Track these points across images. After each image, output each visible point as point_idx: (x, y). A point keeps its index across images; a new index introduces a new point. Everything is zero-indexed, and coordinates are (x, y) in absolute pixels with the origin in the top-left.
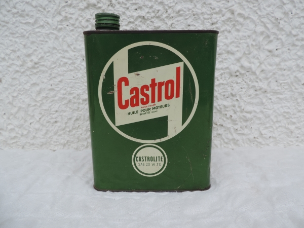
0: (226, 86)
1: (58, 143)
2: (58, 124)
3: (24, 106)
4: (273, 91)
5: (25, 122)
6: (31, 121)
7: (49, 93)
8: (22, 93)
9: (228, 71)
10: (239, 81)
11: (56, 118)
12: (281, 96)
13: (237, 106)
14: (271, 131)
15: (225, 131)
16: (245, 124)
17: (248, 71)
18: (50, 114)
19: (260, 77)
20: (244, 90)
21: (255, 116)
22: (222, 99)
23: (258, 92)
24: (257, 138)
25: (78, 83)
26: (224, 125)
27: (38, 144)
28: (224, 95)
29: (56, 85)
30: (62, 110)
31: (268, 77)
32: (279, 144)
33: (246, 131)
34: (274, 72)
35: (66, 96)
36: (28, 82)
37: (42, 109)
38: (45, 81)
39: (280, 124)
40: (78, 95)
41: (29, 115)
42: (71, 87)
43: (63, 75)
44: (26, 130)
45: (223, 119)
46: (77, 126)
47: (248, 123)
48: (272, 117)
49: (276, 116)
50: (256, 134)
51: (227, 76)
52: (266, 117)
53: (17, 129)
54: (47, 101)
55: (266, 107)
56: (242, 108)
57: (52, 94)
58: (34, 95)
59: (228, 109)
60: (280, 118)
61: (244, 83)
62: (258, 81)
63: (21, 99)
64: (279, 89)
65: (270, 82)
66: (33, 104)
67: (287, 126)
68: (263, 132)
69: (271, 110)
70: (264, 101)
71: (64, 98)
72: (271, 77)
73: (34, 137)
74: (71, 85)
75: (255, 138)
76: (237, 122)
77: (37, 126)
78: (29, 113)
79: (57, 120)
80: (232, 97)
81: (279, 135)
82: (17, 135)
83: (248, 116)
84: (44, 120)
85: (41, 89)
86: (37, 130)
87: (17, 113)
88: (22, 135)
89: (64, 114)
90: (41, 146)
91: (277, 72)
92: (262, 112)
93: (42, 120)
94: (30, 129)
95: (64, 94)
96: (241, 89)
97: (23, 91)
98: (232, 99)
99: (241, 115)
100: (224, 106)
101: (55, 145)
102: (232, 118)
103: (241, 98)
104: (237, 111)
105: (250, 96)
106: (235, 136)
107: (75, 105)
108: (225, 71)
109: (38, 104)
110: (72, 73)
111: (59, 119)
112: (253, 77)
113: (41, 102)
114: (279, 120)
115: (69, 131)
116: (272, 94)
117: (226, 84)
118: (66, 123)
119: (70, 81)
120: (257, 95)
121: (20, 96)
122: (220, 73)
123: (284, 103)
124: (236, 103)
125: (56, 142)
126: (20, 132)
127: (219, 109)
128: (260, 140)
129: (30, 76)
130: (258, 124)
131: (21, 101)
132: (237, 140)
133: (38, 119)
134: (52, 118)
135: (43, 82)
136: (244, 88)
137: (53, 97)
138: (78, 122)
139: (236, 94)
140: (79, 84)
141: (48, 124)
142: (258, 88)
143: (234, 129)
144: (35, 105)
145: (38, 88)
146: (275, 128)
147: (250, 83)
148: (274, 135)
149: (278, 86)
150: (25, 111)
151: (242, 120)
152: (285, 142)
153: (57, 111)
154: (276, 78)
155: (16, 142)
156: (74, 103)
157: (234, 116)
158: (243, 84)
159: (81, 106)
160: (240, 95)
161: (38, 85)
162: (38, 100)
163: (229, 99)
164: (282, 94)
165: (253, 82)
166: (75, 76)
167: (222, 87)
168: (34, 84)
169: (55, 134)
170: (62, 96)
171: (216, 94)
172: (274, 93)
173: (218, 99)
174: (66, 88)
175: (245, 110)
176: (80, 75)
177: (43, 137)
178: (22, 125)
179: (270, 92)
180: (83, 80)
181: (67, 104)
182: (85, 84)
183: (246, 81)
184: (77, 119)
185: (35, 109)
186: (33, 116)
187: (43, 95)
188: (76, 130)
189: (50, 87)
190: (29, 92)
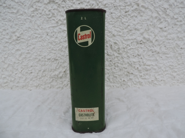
0: (135, 50)
1: (33, 86)
2: (33, 74)
3: (11, 63)
4: (163, 52)
5: (12, 73)
6: (16, 72)
7: (27, 55)
8: (10, 55)
9: (136, 40)
10: (142, 47)
11: (31, 70)
12: (168, 56)
13: (141, 62)
14: (162, 77)
15: (134, 77)
16: (146, 72)
17: (148, 41)
18: (28, 68)
19: (155, 44)
21: (152, 68)
22: (132, 58)
23: (154, 53)
25: (45, 49)
26: (134, 73)
27: (21, 87)
28: (134, 55)
29: (31, 50)
30: (35, 66)
31: (160, 44)
32: (167, 85)
33: (147, 77)
34: (164, 41)
36: (14, 49)
37: (23, 65)
38: (24, 48)
39: (167, 73)
40: (44, 56)
41: (15, 69)
42: (40, 52)
43: (35, 44)
44: (13, 78)
45: (133, 70)
46: (44, 75)
47: (148, 72)
48: (163, 68)
49: (165, 68)
50: (153, 79)
51: (135, 43)
52: (159, 68)
53: (7, 77)
54: (26, 60)
55: (159, 62)
56: (145, 63)
57: (29, 56)
58: (17, 57)
59: (136, 64)
60: (168, 69)
62: (154, 46)
63: (10, 59)
64: (166, 52)
65: (161, 47)
66: (17, 62)
67: (171, 73)
68: (157, 77)
69: (162, 64)
70: (158, 58)
72: (162, 44)
73: (18, 82)
74: (40, 50)
75: (152, 81)
76: (141, 72)
77: (20, 75)
78: (15, 67)
79: (32, 72)
80: (138, 57)
81: (167, 79)
82: (8, 81)
83: (148, 67)
84: (24, 71)
85: (22, 53)
86: (20, 78)
87: (7, 68)
89: (36, 68)
90: (23, 87)
91: (165, 41)
92: (156, 65)
94: (16, 77)
96: (144, 52)
97: (11, 54)
99: (144, 67)
100: (134, 62)
101: (31, 87)
103: (143, 57)
104: (142, 65)
105: (149, 56)
106: (140, 80)
107: (43, 62)
108: (134, 41)
109: (20, 62)
110: (41, 43)
112: (151, 44)
113: (22, 61)
115: (40, 78)
116: (162, 54)
117: (135, 49)
118: (38, 73)
119: (40, 48)
121: (9, 57)
122: (131, 42)
123: (170, 60)
124: (141, 60)
126: (9, 79)
127: (130, 64)
128: (155, 82)
129: (15, 45)
131: (10, 60)
132: (142, 83)
133: (20, 71)
134: (29, 71)
135: (23, 49)
136: (146, 51)
137: (29, 58)
139: (140, 55)
141: (26, 74)
142: (154, 51)
143: (140, 75)
144: (18, 63)
145: (20, 52)
146: (164, 75)
148: (164, 79)
149: (166, 49)
150: (12, 67)
151: (144, 70)
152: (170, 83)
153: (32, 66)
154: (164, 44)
155: (7, 85)
156: (42, 61)
157: (140, 68)
158: (145, 49)
159: (47, 63)
160: (143, 55)
161: (20, 50)
162: (20, 59)
163: (136, 58)
164: (168, 54)
165: (151, 47)
167: (132, 50)
168: (18, 50)
169: (31, 80)
170: (35, 57)
171: (129, 54)
172: (163, 53)
173: (129, 58)
174: (37, 52)
175: (146, 64)
176: (45, 44)
177: (24, 82)
178: (11, 75)
179: (161, 53)
180: (47, 47)
181: (38, 62)
182: (49, 49)
183: (147, 46)
184: (44, 71)
185: (18, 65)
186: (17, 69)
187: (23, 56)
188: (44, 78)
189: (27, 52)
190: (15, 54)
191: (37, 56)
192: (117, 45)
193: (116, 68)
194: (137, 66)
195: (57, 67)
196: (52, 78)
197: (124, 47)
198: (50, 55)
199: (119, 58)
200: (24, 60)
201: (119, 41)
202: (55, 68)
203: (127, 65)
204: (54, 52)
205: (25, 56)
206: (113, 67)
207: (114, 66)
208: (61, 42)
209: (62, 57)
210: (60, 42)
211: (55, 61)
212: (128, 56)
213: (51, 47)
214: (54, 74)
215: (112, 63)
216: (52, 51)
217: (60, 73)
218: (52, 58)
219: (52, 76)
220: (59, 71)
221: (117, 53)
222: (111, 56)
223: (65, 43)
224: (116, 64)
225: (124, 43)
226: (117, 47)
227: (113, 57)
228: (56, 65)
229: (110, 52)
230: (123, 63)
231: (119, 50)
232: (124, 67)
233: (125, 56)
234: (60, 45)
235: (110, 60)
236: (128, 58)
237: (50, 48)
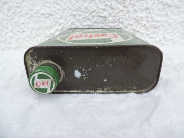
0: (143, 2)
2: (25, 33)
4: (176, 6)
5: (2, 32)
6: (6, 31)
7: (16, 10)
11: (23, 28)
12: (180, 10)
13: (149, 17)
14: (171, 36)
15: (140, 35)
16: (154, 30)
18: (19, 25)
20: (155, 5)
21: (161, 25)
22: (139, 12)
23: (165, 7)
24: (162, 41)
26: (140, 31)
27: (13, 48)
28: (141, 9)
29: (21, 3)
30: (27, 23)
32: (175, 45)
33: (154, 35)
35: (28, 12)
37: (13, 22)
39: (177, 30)
40: (37, 11)
41: (4, 27)
42: (32, 5)
44: (4, 38)
45: (139, 27)
46: (39, 34)
47: (156, 30)
48: (173, 25)
49: (175, 25)
52: (169, 25)
54: (15, 16)
55: (169, 18)
56: (153, 18)
57: (19, 10)
58: (5, 11)
59: (143, 19)
60: (178, 26)
64: (179, 5)
66: (6, 18)
67: (182, 31)
68: (166, 36)
69: (172, 20)
70: (169, 13)
71: (27, 13)
73: (10, 43)
74: (31, 3)
75: (160, 40)
76: (149, 29)
77: (11, 35)
78: (4, 25)
79: (24, 30)
80: (146, 11)
81: (176, 38)
83: (157, 24)
84: (15, 30)
85: (10, 7)
86: (11, 37)
88: (2, 42)
89: (29, 25)
90: (16, 49)
92: (166, 21)
94: (7, 37)
95: (27, 10)
96: (153, 5)
98: (146, 12)
99: (152, 23)
100: (141, 17)
102: (146, 26)
103: (153, 11)
104: (150, 21)
105: (159, 9)
106: (147, 39)
107: (36, 18)
109: (10, 18)
111: (26, 29)
113: (11, 17)
115: (34, 38)
116: (174, 8)
118: (31, 32)
120: (164, 9)
123: (182, 15)
124: (149, 15)
125: (26, 46)
127: (137, 19)
128: (163, 42)
130: (163, 30)
133: (11, 29)
134: (21, 29)
135: (11, 1)
136: (156, 3)
137: (19, 13)
138: (39, 31)
139: (149, 8)
140: (37, 2)
141: (18, 33)
142: (165, 3)
143: (146, 34)
144: (7, 19)
145: (8, 6)
146: (174, 33)
148: (173, 38)
149: (179, 2)
150: (1, 24)
151: (152, 28)
152: (179, 43)
153: (23, 23)
156: (35, 17)
157: (147, 25)
159: (40, 19)
160: (152, 9)
161: (8, 3)
162: (9, 14)
163: (144, 12)
164: (181, 8)
167: (140, 2)
168: (5, 3)
169: (24, 40)
170: (26, 12)
171: (136, 8)
172: (176, 7)
173: (136, 12)
174: (28, 5)
175: (155, 20)
177: (16, 42)
178: (1, 34)
179: (173, 6)
181: (30, 18)
182: (42, 2)
184: (38, 29)
185: (8, 22)
186: (7, 28)
187: (12, 11)
188: (38, 37)
189: (16, 5)
190: (2, 9)
194: (144, 23)
195: (53, 24)
196: (48, 37)
198: (44, 10)
199: (124, 12)
200: (14, 16)
202: (50, 25)
203: (133, 21)
204: (48, 5)
205: (15, 11)
206: (116, 23)
207: (118, 22)
209: (58, 12)
211: (50, 17)
212: (134, 10)
214: (49, 32)
215: (116, 19)
216: (45, 4)
217: (56, 30)
218: (46, 13)
219: (47, 35)
220: (55, 28)
221: (122, 6)
222: (116, 9)
224: (120, 20)
227: (117, 11)
228: (52, 21)
229: (114, 4)
230: (129, 18)
231: (125, 2)
232: (129, 24)
233: (132, 10)
235: (114, 15)
236: (134, 12)
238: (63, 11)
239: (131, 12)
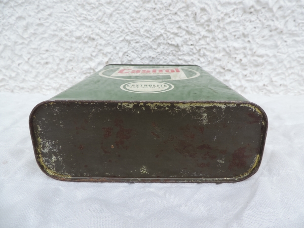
0: (238, 25)
1: (50, 87)
2: (49, 66)
3: (9, 44)
4: (290, 32)
5: (12, 63)
6: (20, 62)
7: (37, 29)
8: (6, 28)
9: (241, 6)
10: (253, 19)
11: (46, 58)
12: (297, 39)
13: (248, 49)
14: (282, 79)
15: (233, 77)
16: (255, 69)
17: (264, 8)
18: (40, 54)
19: (277, 15)
20: (257, 30)
21: (267, 61)
22: (232, 40)
23: (273, 33)
24: (267, 86)
25: (71, 17)
26: (233, 70)
27: (29, 89)
28: (235, 36)
29: (45, 19)
30: (54, 50)
31: (286, 14)
32: (289, 93)
33: (256, 77)
34: (293, 9)
35: (56, 33)
36: (12, 15)
37: (31, 48)
38: (32, 14)
39: (293, 71)
40: (70, 32)
41: (17, 55)
42: (63, 22)
43: (52, 7)
44: (14, 71)
45: (231, 63)
46: (70, 68)
47: (259, 69)
48: (285, 62)
49: (289, 62)
50: (266, 81)
51: (240, 12)
52: (279, 62)
53: (4, 71)
54: (35, 38)
55: (280, 51)
56: (254, 51)
57: (41, 30)
58: (20, 31)
59: (237, 52)
60: (294, 64)
61: (258, 21)
62: (274, 19)
63: (6, 35)
64: (296, 31)
65: (287, 21)
66: (20, 41)
67: (300, 73)
68: (274, 79)
69: (284, 54)
70: (279, 43)
71: (54, 35)
72: (289, 15)
73: (24, 80)
74: (62, 20)
75: (264, 85)
76: (246, 67)
77: (26, 67)
78: (16, 52)
79: (48, 61)
80: (243, 38)
81: (291, 83)
82: (5, 77)
83: (260, 60)
84: (34, 60)
85: (28, 24)
86: (26, 72)
87: (2, 51)
88: (11, 78)
89: (56, 54)
90: (32, 90)
91: (296, 10)
93: (31, 60)
94: (19, 71)
95: (54, 31)
96: (254, 29)
97: (7, 26)
98: (243, 40)
100: (234, 48)
101: (47, 90)
102: (242, 62)
103: (253, 39)
104: (248, 55)
105: (263, 37)
106: (244, 83)
107: (67, 43)
108: (238, 7)
109: (26, 42)
110: (63, 5)
111: (50, 60)
112: (269, 15)
113: (29, 40)
114: (292, 66)
115: (63, 74)
116: (288, 35)
117: (239, 22)
118: (58, 64)
119: (61, 14)
120: (271, 36)
121: (4, 31)
122: (233, 9)
123: (300, 47)
124: (247, 45)
125: (48, 86)
126: (7, 74)
127: (228, 51)
128: (270, 88)
129: (15, 8)
130: (270, 70)
131: (6, 38)
132: (245, 88)
133: (26, 59)
134: (42, 59)
135: (30, 16)
136: (258, 27)
137: (42, 34)
138: (72, 63)
139: (248, 35)
140: (72, 19)
141: (38, 65)
142: (274, 28)
143: (243, 74)
144: (22, 43)
145: (24, 23)
146: (287, 74)
147: (265, 21)
148: (285, 83)
149: (296, 26)
150: (12, 50)
151: (252, 65)
152: (296, 91)
153: (47, 51)
154: (294, 17)
155: (4, 85)
156: (67, 41)
157: (245, 61)
158: (257, 23)
159: (74, 45)
160: (252, 36)
161: (24, 18)
162: (26, 36)
163: (240, 41)
164: (299, 36)
165: (268, 20)
166: (66, 8)
167: (233, 25)
168: (20, 18)
169: (47, 77)
170: (52, 33)
171: (226, 33)
172: (290, 34)
173: (227, 40)
174: (57, 23)
175: (257, 53)
176: (72, 8)
177: (33, 80)
178: (10, 66)
179: (286, 33)
180: (75, 14)
181: (58, 42)
182: (78, 19)
183: (261, 19)
184: (70, 60)
185: (23, 48)
186: (21, 56)
187: (31, 30)
188: (70, 73)
189: (38, 22)
190: (15, 27)
191: (56, 31)
192: (205, 13)
193: (202, 60)
194: (239, 57)
195: (94, 54)
196: (85, 74)
197: (220, 18)
198: (81, 31)
199: (208, 40)
200: (32, 38)
201: (211, 6)
202: (89, 56)
203: (222, 54)
204: (88, 24)
205: (35, 30)
206: (195, 56)
207: (197, 54)
208: (102, 5)
209: (103, 35)
210: (99, 4)
211: (90, 42)
212: (224, 37)
213: (83, 14)
214: (88, 66)
215: (194, 50)
216: (84, 22)
217: (99, 64)
218: (85, 35)
219: (84, 70)
220: (97, 60)
221: (204, 30)
222: (195, 35)
223: (108, 7)
224: (202, 52)
225: (219, 11)
226: (205, 18)
227: (197, 37)
228: (92, 49)
229: (192, 26)
230: (215, 49)
231: (210, 23)
232: (215, 58)
233: (220, 36)
234: (100, 10)
235: (192, 43)
236: (224, 39)
237: (80, 16)
238: (112, 34)
239: (219, 39)
